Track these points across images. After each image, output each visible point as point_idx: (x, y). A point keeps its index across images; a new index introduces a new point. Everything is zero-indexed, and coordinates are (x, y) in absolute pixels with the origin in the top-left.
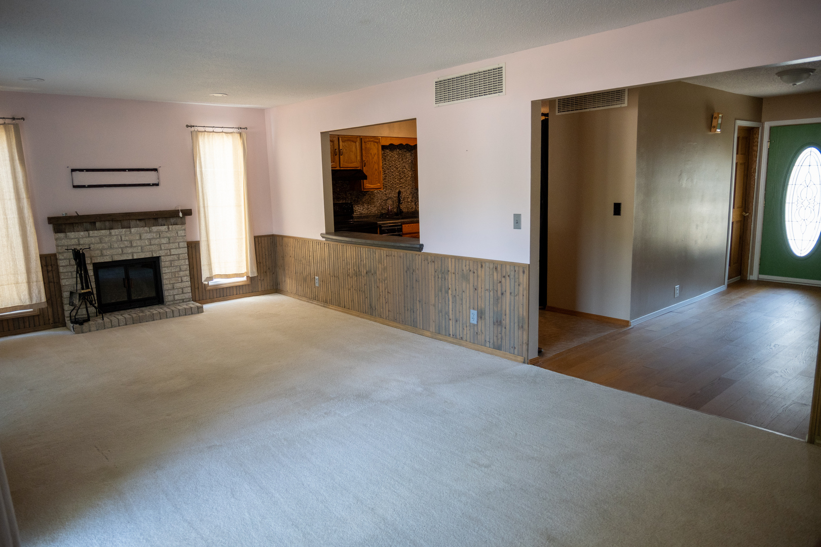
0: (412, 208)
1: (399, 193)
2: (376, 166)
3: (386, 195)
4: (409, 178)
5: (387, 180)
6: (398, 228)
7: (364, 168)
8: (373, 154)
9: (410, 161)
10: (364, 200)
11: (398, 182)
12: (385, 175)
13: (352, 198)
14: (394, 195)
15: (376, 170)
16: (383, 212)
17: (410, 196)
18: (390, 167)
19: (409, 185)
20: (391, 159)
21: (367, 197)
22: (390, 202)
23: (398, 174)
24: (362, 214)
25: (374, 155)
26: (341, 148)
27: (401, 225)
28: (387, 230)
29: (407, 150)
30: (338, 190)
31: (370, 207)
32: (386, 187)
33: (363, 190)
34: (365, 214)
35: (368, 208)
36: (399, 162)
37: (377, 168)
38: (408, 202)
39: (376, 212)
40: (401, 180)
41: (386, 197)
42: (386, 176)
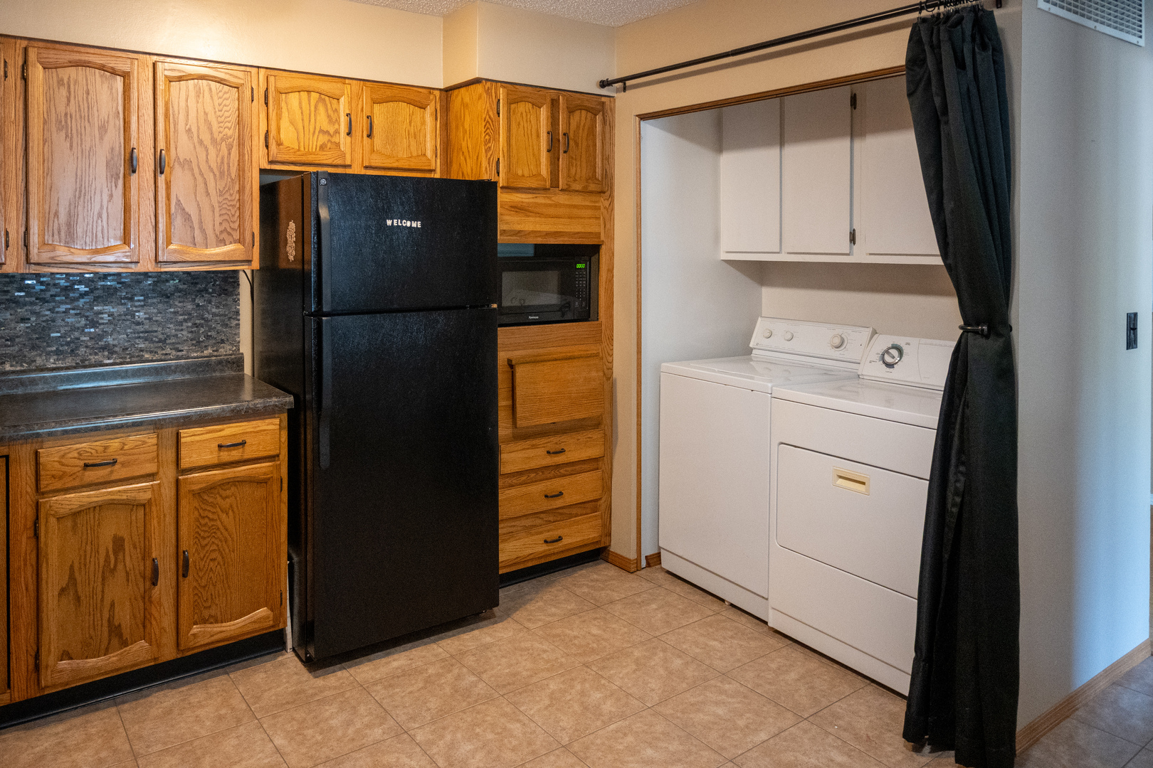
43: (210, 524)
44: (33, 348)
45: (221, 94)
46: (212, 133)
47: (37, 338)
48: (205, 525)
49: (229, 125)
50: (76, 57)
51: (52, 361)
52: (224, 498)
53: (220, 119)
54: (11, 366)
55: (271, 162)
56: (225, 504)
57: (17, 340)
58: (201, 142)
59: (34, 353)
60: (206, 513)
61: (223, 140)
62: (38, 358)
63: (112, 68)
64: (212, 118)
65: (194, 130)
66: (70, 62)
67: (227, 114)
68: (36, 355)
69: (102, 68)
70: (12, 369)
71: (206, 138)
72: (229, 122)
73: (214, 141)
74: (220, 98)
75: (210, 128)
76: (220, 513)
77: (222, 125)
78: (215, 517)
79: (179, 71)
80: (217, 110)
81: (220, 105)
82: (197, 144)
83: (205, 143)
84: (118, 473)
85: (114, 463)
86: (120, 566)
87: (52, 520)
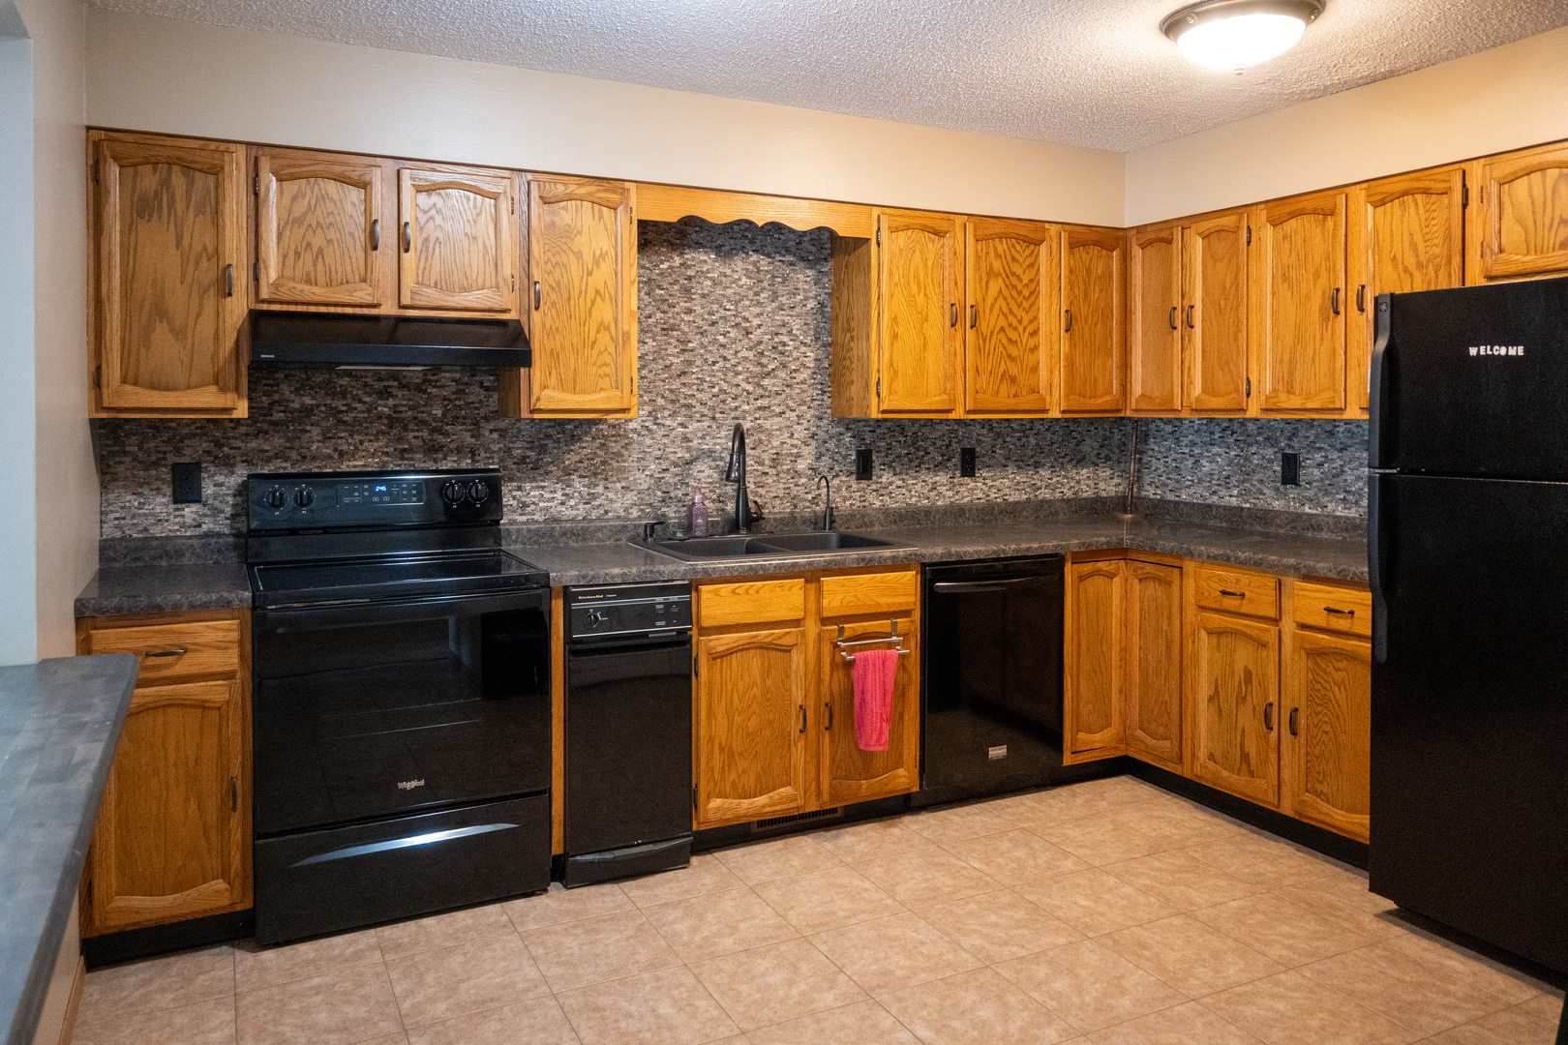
0: (814, 501)
2: (604, 312)
3: (686, 439)
4: (805, 375)
5: (691, 379)
6: (668, 605)
7: (536, 316)
8: (588, 257)
9: (811, 304)
10: (570, 459)
11: (750, 388)
12: (687, 356)
15: (603, 327)
16: (669, 511)
17: (808, 452)
18: (713, 324)
19: (804, 403)
20: (719, 291)
21: (587, 447)
22: (705, 473)
23: (750, 354)
25: (597, 262)
26: (404, 219)
27: (691, 587)
28: (607, 611)
29: (802, 259)
30: (439, 412)
31: (600, 489)
32: (689, 406)
33: (525, 414)
35: (593, 497)
36: (759, 304)
37: (608, 318)
38: (797, 474)
39: (635, 513)
40: (766, 382)
41: (689, 450)
42: (690, 363)
43: (1323, 692)
44: (1327, 493)
45: (1428, 207)
46: (1417, 256)
47: (1329, 485)
48: (1319, 691)
49: (1436, 241)
50: (1293, 208)
51: (1340, 508)
52: (1338, 670)
53: (1427, 237)
54: (1310, 508)
55: (1490, 278)
56: (1339, 676)
57: (1314, 484)
58: (1406, 270)
59: (1326, 499)
60: (1319, 679)
61: (1429, 261)
62: (1329, 504)
63: (1322, 210)
64: (1418, 238)
65: (1399, 257)
66: (1289, 214)
67: (1435, 229)
68: (1328, 501)
69: (1315, 212)
70: (1310, 511)
71: (1411, 262)
72: (1437, 238)
73: (1420, 265)
74: (1427, 211)
75: (1416, 250)
76: (1332, 684)
77: (1428, 243)
78: (1328, 687)
79: (1382, 193)
80: (1423, 226)
81: (1426, 220)
82: (1401, 272)
83: (1410, 269)
84: (1247, 608)
85: (1243, 595)
86: (1249, 697)
87: (1203, 633)
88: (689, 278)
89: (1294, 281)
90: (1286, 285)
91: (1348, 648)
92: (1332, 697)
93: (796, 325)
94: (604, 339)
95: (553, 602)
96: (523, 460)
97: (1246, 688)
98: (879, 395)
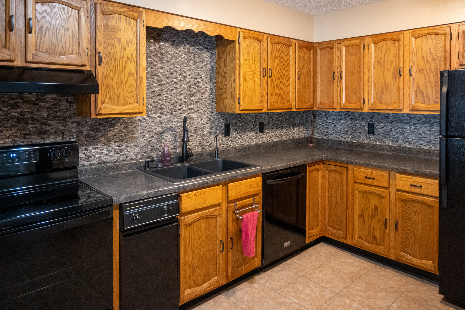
0: (210, 146)
1: (185, 119)
2: (131, 67)
3: (161, 123)
4: (206, 95)
5: (163, 97)
6: (168, 206)
7: (99, 68)
8: (124, 41)
9: (209, 66)
10: (110, 134)
11: (186, 100)
12: (161, 87)
13: (81, 132)
14: (177, 123)
15: (130, 74)
16: (155, 155)
17: (208, 126)
18: (172, 73)
19: (206, 106)
20: (174, 60)
21: (118, 128)
22: (168, 137)
23: (186, 87)
24: (104, 163)
25: (128, 44)
26: (29, 16)
27: (177, 196)
28: (140, 213)
29: (205, 48)
31: (124, 147)
32: (162, 109)
33: (93, 116)
34: (112, 162)
35: (121, 150)
36: (190, 66)
37: (133, 70)
38: (204, 135)
39: (139, 156)
40: (192, 98)
41: (162, 127)
42: (162, 90)
43: (408, 215)
44: (385, 138)
45: (436, 39)
46: (432, 57)
47: (386, 135)
48: (406, 214)
49: (440, 52)
50: (383, 38)
51: (390, 143)
52: (414, 207)
53: (436, 50)
54: (379, 143)
55: (461, 65)
56: (415, 209)
57: (381, 134)
58: (427, 61)
59: (385, 140)
60: (406, 210)
61: (437, 58)
62: (386, 142)
63: (394, 39)
64: (432, 50)
65: (425, 57)
66: (381, 40)
67: (439, 47)
68: (386, 140)
69: (391, 40)
70: (379, 144)
71: (430, 59)
72: (440, 50)
73: (433, 60)
74: (436, 41)
75: (431, 54)
76: (412, 212)
77: (436, 52)
78: (410, 213)
79: (418, 34)
80: (435, 46)
81: (436, 44)
82: (426, 62)
83: (429, 61)
84: (376, 183)
85: (374, 179)
86: (376, 216)
87: (357, 192)
88: (162, 54)
89: (383, 64)
90: (379, 65)
91: (419, 199)
92: (412, 217)
93: (203, 74)
94: (131, 80)
95: (114, 212)
96: (88, 136)
97: (375, 213)
98: (239, 104)
